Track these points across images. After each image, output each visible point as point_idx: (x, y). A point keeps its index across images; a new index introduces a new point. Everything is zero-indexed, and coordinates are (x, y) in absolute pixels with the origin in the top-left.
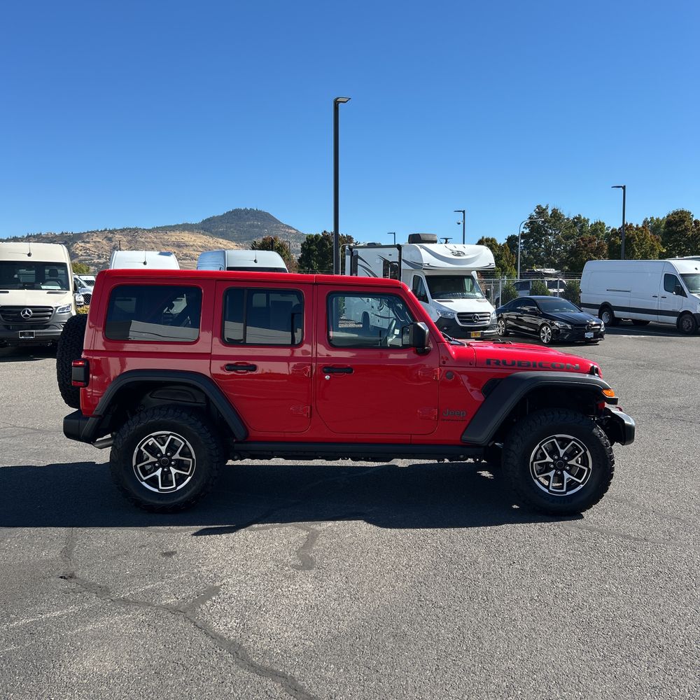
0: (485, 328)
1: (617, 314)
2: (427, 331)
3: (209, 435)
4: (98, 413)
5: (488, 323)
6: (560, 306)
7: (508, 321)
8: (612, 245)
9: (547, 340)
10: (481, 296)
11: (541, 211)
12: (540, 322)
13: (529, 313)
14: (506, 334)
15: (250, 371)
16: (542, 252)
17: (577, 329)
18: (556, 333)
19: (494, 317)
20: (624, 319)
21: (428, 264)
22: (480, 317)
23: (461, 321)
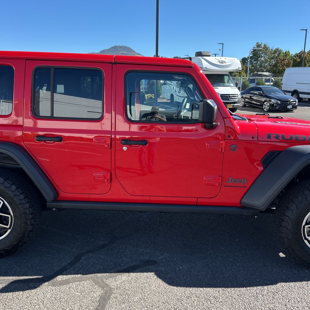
0: (235, 103)
1: (301, 96)
2: (216, 107)
3: (22, 196)
5: (236, 100)
6: (274, 91)
7: (246, 99)
8: (295, 61)
9: (267, 109)
10: (233, 85)
11: (258, 46)
12: (263, 99)
13: (258, 95)
14: (244, 106)
15: (57, 141)
16: (258, 65)
17: (283, 104)
18: (272, 105)
19: (240, 96)
20: (304, 98)
21: (206, 68)
22: (233, 97)
23: (222, 99)
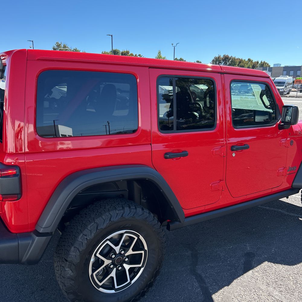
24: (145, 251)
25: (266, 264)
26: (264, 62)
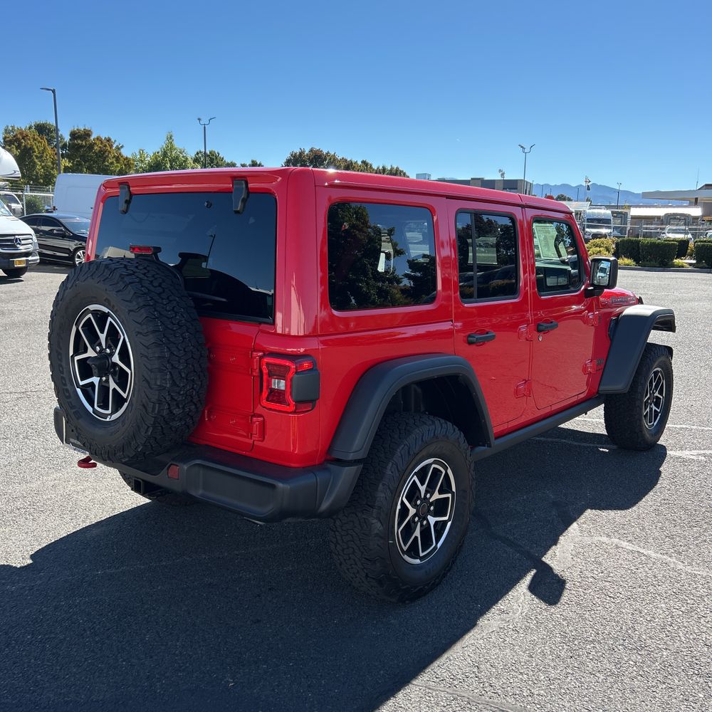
0: (29, 254)
4: (361, 455)
5: (31, 248)
12: (73, 245)
22: (23, 240)
24: (453, 493)
25: (589, 513)
26: (397, 168)
